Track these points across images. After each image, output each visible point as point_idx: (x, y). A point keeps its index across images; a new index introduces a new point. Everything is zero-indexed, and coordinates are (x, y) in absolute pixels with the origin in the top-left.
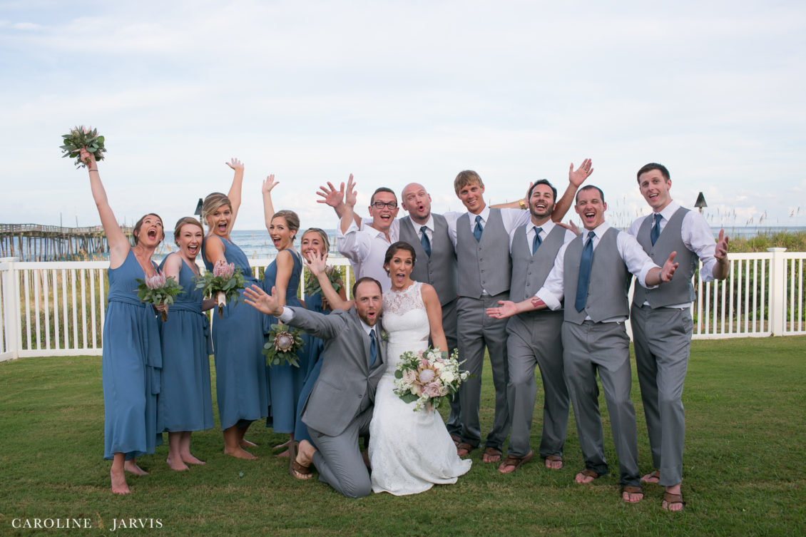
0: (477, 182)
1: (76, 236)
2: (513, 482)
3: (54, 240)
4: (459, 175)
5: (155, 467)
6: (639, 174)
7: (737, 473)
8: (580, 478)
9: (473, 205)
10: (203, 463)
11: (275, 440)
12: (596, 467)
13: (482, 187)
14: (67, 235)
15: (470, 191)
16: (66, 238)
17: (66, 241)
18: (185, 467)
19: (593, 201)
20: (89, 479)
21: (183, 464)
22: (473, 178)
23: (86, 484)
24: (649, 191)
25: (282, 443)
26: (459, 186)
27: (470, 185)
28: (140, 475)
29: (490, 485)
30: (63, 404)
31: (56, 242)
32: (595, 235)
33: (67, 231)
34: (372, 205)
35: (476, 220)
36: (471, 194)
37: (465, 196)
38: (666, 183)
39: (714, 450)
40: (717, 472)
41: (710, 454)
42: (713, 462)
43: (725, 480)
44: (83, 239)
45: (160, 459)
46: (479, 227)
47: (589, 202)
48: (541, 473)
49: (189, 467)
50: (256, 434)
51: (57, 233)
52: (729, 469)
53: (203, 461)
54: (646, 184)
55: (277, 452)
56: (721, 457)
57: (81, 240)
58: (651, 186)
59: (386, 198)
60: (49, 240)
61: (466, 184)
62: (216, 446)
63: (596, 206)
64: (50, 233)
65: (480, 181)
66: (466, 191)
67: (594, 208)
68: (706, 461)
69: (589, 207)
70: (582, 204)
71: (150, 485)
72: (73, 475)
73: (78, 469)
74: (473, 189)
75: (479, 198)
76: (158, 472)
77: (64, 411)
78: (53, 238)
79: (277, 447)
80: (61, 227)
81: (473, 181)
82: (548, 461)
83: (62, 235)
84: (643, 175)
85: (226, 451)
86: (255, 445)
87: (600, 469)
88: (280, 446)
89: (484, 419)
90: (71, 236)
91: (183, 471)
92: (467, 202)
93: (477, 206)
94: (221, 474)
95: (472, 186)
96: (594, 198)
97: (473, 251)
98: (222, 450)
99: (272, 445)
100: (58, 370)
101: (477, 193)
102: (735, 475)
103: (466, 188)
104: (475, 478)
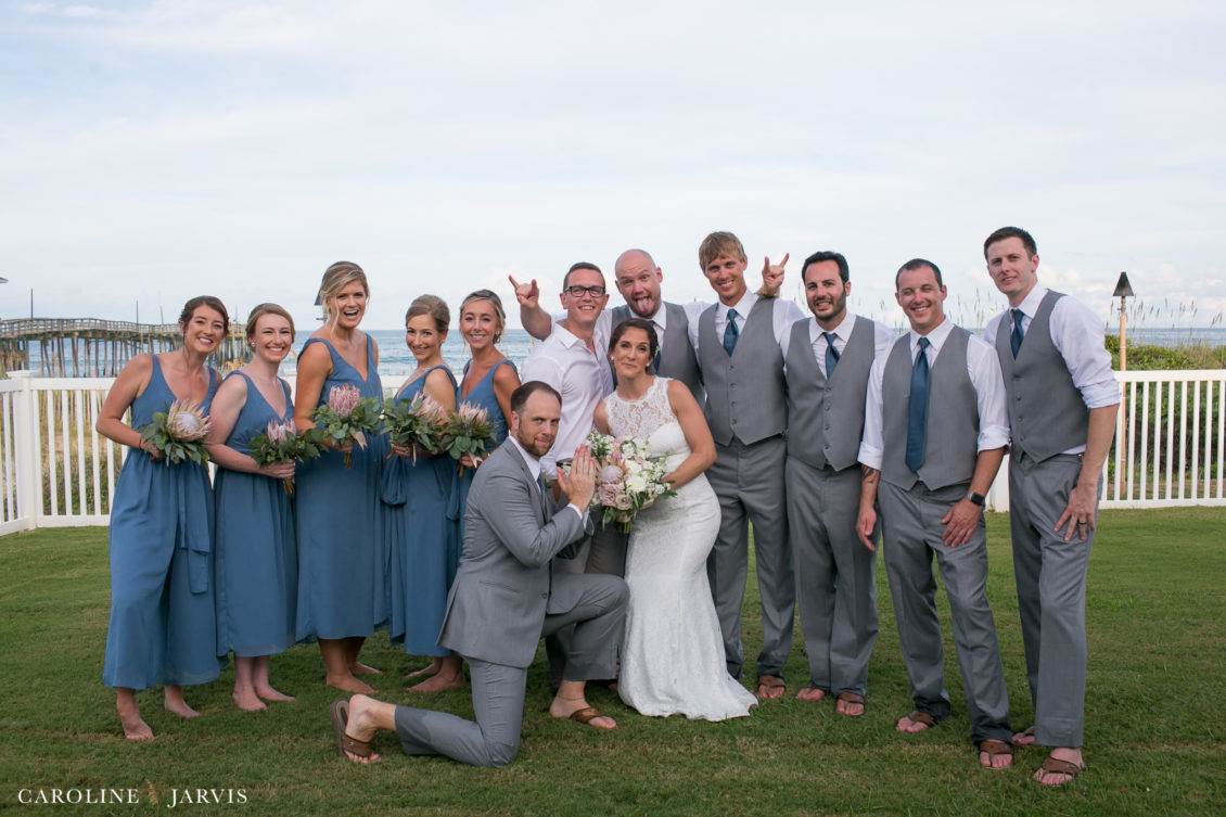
0: (735, 253)
1: (161, 338)
2: (779, 738)
3: (126, 344)
4: (707, 239)
5: (213, 705)
6: (988, 244)
7: (1145, 727)
8: (904, 724)
9: (727, 289)
10: (289, 699)
11: (411, 664)
12: (931, 707)
13: (744, 260)
14: (146, 336)
15: (723, 268)
16: (145, 341)
17: (146, 346)
18: (260, 705)
19: (924, 288)
20: (108, 721)
21: (258, 700)
22: (728, 245)
23: (102, 731)
24: (1002, 272)
25: (419, 669)
26: (705, 258)
27: (723, 257)
28: (188, 716)
29: (741, 741)
30: (89, 602)
31: (129, 347)
32: (929, 343)
33: (147, 330)
34: (565, 291)
35: (729, 315)
36: (725, 272)
37: (715, 275)
38: (1030, 259)
39: (1113, 691)
40: (1113, 726)
41: (1106, 697)
42: (1108, 708)
43: (1124, 739)
44: (172, 343)
45: (223, 691)
46: (732, 328)
47: (918, 290)
48: (826, 724)
49: (267, 705)
50: (380, 654)
51: (131, 333)
52: (1133, 721)
53: (291, 696)
54: (998, 261)
55: (410, 684)
56: (1122, 702)
57: (168, 344)
58: (1006, 265)
59: (587, 279)
60: (119, 343)
61: (719, 253)
62: (315, 672)
63: (930, 296)
64: (120, 332)
65: (740, 250)
66: (716, 268)
67: (927, 300)
68: (1097, 707)
69: (918, 299)
70: (906, 293)
71: (200, 733)
72: (83, 715)
73: (92, 706)
74: (728, 265)
75: (738, 279)
76: (216, 713)
77: (89, 613)
78: (124, 341)
79: (411, 675)
80: (137, 324)
81: (728, 251)
82: (841, 703)
83: (138, 335)
84: (994, 245)
85: (328, 682)
86: (377, 671)
87: (938, 710)
88: (416, 673)
89: (749, 633)
90: (152, 338)
91: (256, 711)
92: (717, 284)
93: (732, 292)
94: (314, 717)
95: (727, 260)
96: (926, 282)
97: (720, 370)
98: (323, 678)
99: (404, 671)
100: (94, 549)
101: (734, 270)
102: (1142, 731)
103: (717, 262)
104: (717, 730)
